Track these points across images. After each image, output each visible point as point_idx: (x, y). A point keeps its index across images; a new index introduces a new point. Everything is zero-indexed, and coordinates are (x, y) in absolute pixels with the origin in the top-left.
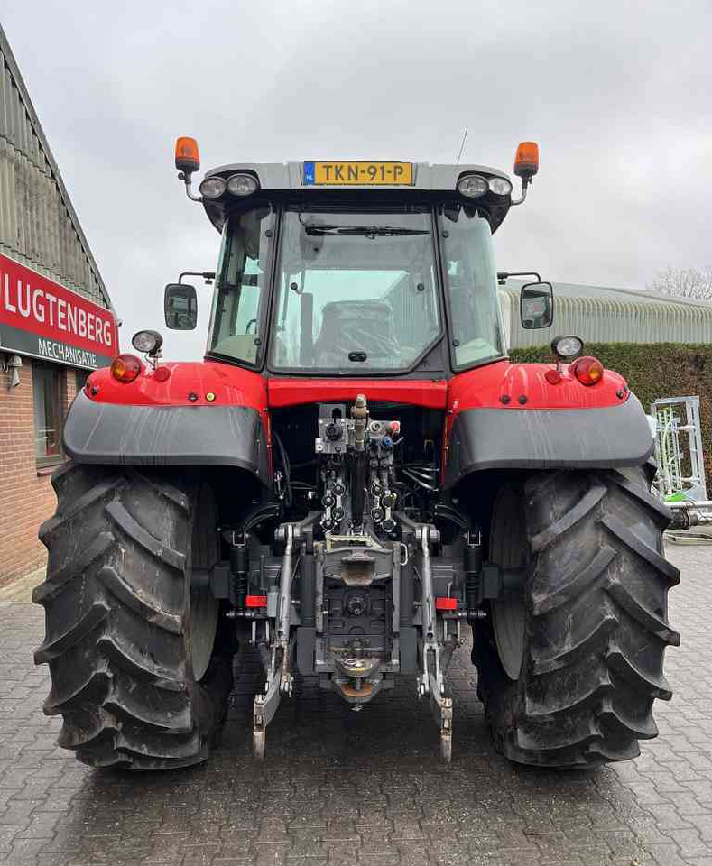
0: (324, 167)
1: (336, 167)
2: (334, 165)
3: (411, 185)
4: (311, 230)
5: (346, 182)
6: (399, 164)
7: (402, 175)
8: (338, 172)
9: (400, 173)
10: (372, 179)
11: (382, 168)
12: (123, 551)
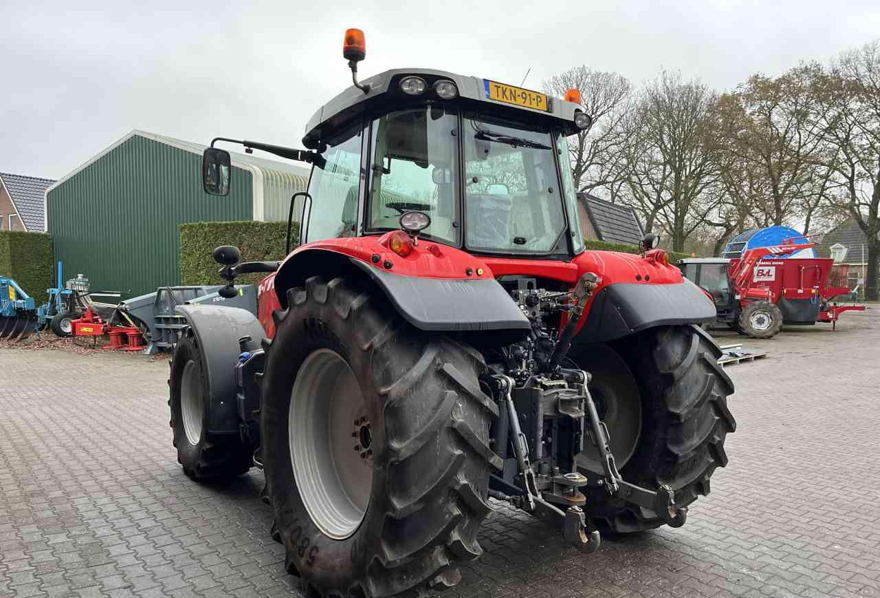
0: (496, 86)
1: (503, 88)
2: (502, 86)
3: (547, 111)
4: (480, 136)
5: (509, 101)
6: (541, 96)
7: (542, 103)
8: (504, 93)
9: (540, 102)
10: (524, 103)
11: (530, 95)
12: (461, 405)
